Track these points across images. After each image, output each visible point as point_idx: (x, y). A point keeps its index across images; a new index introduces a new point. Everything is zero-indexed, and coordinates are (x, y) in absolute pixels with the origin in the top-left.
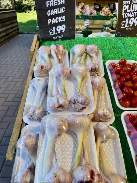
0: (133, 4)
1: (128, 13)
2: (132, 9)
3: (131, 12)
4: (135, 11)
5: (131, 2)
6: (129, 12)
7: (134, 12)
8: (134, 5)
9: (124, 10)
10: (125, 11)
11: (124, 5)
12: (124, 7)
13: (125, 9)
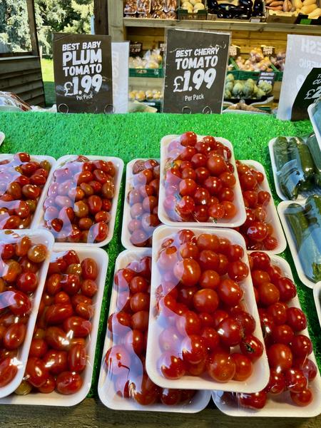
0: (85, 50)
1: (75, 66)
2: (85, 59)
3: (82, 64)
4: (92, 62)
5: (81, 46)
6: (79, 66)
7: (89, 64)
8: (88, 51)
9: (65, 60)
10: (69, 64)
11: (67, 51)
12: (65, 55)
13: (69, 59)
